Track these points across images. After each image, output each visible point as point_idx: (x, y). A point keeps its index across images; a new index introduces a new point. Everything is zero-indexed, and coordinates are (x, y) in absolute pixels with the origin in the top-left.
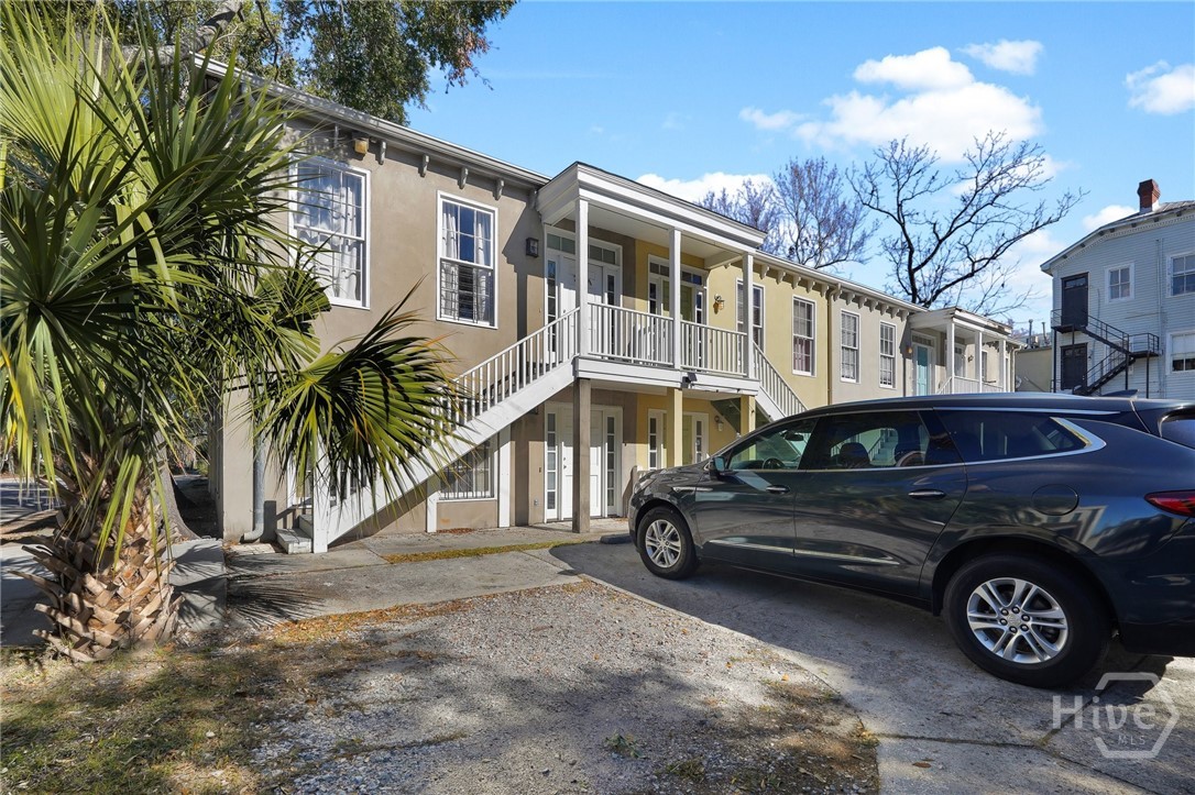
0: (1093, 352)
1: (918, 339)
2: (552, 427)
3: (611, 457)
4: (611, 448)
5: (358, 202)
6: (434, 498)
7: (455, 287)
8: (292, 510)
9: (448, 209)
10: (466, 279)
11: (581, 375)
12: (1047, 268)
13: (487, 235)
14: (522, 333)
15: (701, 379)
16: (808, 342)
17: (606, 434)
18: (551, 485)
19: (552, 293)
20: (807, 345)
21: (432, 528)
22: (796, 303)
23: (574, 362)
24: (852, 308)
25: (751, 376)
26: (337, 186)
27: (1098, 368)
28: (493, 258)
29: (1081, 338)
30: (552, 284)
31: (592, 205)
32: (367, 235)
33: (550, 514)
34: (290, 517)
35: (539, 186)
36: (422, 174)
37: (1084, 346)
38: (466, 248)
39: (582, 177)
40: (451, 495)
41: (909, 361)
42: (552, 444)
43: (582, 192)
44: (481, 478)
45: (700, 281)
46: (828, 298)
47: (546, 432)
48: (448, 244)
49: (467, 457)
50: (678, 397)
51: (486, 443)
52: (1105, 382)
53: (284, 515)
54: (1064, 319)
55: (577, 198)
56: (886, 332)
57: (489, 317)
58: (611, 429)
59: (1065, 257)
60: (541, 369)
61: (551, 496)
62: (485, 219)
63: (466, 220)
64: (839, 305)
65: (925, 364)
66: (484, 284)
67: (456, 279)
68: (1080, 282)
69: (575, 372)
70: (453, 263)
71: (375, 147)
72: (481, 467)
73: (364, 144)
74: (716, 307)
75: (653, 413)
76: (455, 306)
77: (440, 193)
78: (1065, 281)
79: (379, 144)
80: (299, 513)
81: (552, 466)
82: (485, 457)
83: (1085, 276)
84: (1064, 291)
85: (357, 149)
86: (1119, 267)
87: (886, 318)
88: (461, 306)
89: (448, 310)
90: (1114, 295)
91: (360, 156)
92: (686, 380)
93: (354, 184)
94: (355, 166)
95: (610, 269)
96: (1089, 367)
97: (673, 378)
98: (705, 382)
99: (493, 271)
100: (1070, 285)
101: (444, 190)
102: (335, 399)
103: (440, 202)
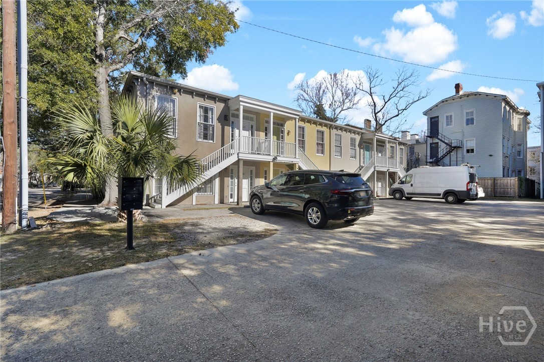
0: (440, 145)
1: (365, 142)
2: (232, 173)
3: (251, 183)
4: (251, 180)
5: (174, 107)
6: (195, 194)
7: (202, 131)
8: (154, 197)
9: (200, 107)
10: (206, 128)
11: (240, 158)
12: (425, 113)
13: (212, 114)
14: (223, 145)
15: (278, 158)
16: (322, 144)
17: (250, 175)
18: (232, 191)
19: (232, 131)
20: (322, 145)
21: (194, 203)
22: (318, 131)
23: (238, 154)
24: (339, 132)
25: (297, 157)
26: (168, 102)
27: (442, 151)
28: (214, 121)
29: (436, 141)
30: (233, 129)
31: (244, 106)
32: (177, 117)
33: (231, 200)
34: (153, 199)
35: (229, 99)
36: (193, 98)
37: (437, 143)
38: (206, 119)
39: (241, 99)
40: (200, 193)
41: (362, 150)
42: (232, 178)
43: (241, 103)
44: (209, 188)
45: (282, 125)
46: (330, 129)
47: (230, 175)
48: (200, 117)
49: (205, 182)
50: (272, 164)
51: (211, 178)
52: (444, 157)
53: (151, 198)
54: (431, 133)
55: (240, 105)
56: (353, 140)
57: (213, 139)
58: (251, 174)
59: (431, 110)
60: (229, 155)
61: (231, 195)
62: (212, 110)
63: (206, 110)
64: (334, 131)
65: (369, 151)
66: (211, 129)
67: (202, 128)
68: (436, 119)
69: (238, 157)
70: (202, 123)
71: (179, 91)
72: (209, 185)
73: (177, 90)
74: (288, 134)
75: (265, 169)
76: (202, 136)
77: (198, 103)
78: (431, 119)
79: (180, 90)
80: (156, 198)
81: (232, 185)
82: (211, 182)
83: (438, 117)
84: (431, 122)
85: (174, 92)
86: (449, 114)
87: (353, 135)
88: (204, 136)
89: (200, 138)
90: (447, 125)
91: (175, 94)
92: (274, 159)
93: (173, 101)
94: (173, 97)
95: (251, 123)
96: (439, 151)
97: (270, 158)
98: (280, 159)
99: (214, 125)
100: (433, 120)
101: (200, 102)
102: (179, 171)
103: (198, 105)
